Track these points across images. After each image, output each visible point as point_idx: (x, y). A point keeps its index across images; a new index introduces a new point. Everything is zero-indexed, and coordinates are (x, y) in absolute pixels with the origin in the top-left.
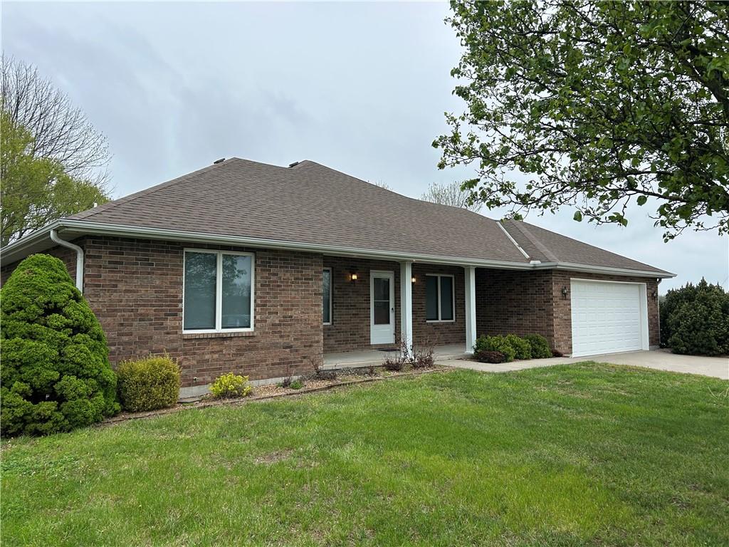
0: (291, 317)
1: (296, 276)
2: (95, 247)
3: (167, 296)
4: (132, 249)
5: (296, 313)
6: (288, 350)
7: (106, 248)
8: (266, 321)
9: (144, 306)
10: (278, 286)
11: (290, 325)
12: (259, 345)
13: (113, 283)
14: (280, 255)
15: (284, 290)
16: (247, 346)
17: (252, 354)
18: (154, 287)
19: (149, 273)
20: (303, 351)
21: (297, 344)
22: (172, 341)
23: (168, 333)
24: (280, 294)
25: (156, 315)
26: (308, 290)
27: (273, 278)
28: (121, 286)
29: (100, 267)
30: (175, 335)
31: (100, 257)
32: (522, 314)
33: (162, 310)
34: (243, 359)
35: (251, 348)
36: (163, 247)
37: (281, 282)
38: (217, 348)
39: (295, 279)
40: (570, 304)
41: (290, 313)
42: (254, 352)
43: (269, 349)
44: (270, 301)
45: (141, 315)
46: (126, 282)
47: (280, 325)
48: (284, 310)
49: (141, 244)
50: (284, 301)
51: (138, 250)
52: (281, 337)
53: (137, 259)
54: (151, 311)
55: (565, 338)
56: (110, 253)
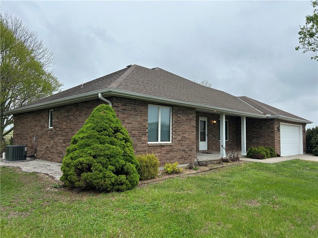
0: (185, 137)
1: (186, 118)
2: (117, 102)
3: (142, 126)
4: (130, 104)
5: (186, 135)
6: (184, 152)
7: (121, 103)
8: (176, 139)
9: (134, 130)
10: (181, 123)
11: (184, 141)
12: (174, 150)
13: (123, 119)
14: (181, 109)
15: (182, 124)
16: (170, 150)
17: (171, 154)
18: (138, 121)
19: (136, 115)
20: (189, 152)
21: (187, 149)
22: (144, 147)
23: (143, 143)
24: (181, 126)
25: (138, 135)
26: (190, 125)
27: (179, 119)
28: (126, 121)
29: (118, 111)
30: (145, 144)
31: (118, 107)
32: (259, 138)
33: (140, 132)
34: (169, 156)
35: (171, 151)
36: (141, 103)
37: (182, 121)
38: (160, 150)
39: (187, 120)
40: (280, 134)
41: (184, 135)
42: (172, 153)
43: (177, 151)
44: (178, 130)
45: (133, 134)
46: (128, 119)
47: (181, 140)
48: (182, 134)
49: (133, 101)
50: (182, 130)
51: (132, 104)
52: (182, 146)
53: (132, 108)
54: (137, 132)
55: (279, 148)
56: (122, 105)
